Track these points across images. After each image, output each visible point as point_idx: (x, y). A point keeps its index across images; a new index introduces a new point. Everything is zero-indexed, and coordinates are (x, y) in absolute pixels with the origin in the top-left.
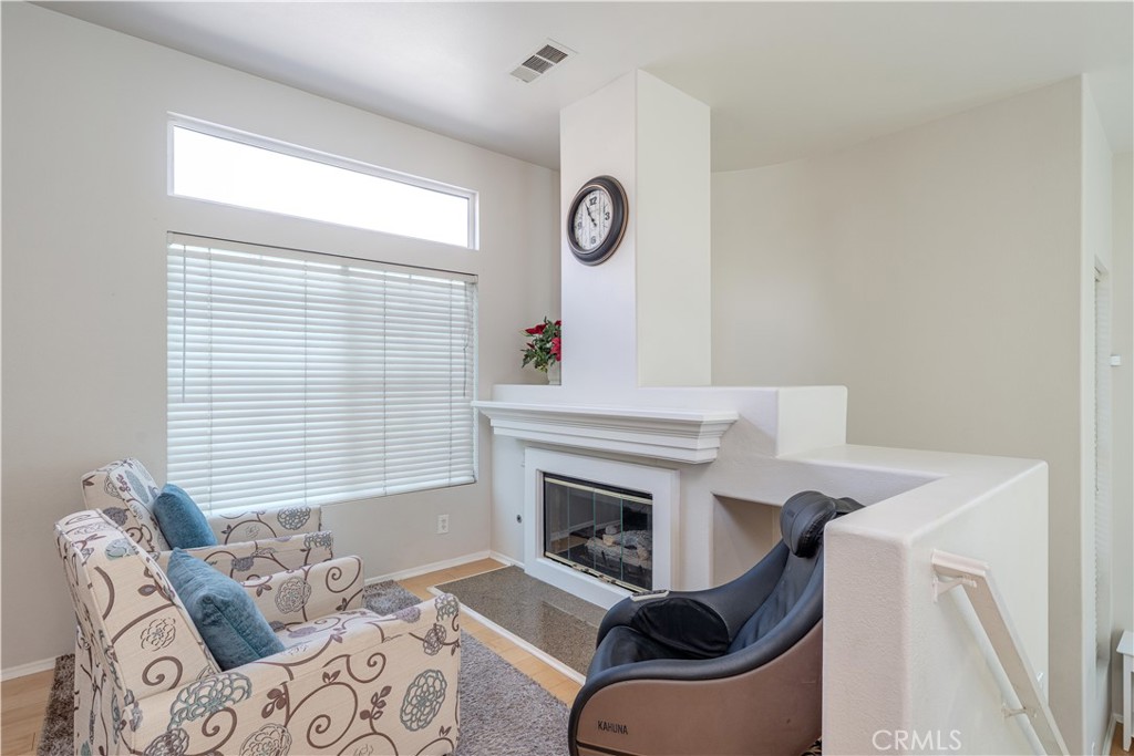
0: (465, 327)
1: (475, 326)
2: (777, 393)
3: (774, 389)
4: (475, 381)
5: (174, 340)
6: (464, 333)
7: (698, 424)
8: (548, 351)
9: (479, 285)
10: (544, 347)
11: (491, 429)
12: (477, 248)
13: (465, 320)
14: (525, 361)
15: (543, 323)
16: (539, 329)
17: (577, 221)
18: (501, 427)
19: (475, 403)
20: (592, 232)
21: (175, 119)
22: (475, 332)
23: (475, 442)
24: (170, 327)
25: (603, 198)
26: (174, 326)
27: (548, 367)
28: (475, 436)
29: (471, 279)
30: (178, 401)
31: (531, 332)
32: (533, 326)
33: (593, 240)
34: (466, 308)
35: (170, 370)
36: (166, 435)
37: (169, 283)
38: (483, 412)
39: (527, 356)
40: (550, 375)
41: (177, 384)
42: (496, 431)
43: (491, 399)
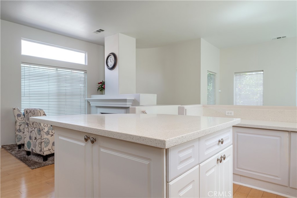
0: (84, 82)
1: (86, 82)
2: (140, 95)
3: (139, 94)
4: (86, 94)
5: (23, 84)
6: (84, 83)
7: (126, 100)
8: (103, 87)
9: (87, 73)
10: (102, 87)
11: (90, 104)
12: (87, 64)
13: (84, 81)
14: (98, 90)
15: (102, 82)
16: (101, 83)
17: (108, 61)
18: (92, 104)
19: (86, 99)
20: (111, 63)
21: (22, 39)
22: (86, 83)
23: (86, 108)
24: (22, 81)
25: (112, 57)
26: (23, 81)
27: (103, 91)
28: (86, 106)
29: (85, 72)
30: (23, 96)
31: (99, 83)
32: (100, 82)
33: (111, 65)
34: (84, 78)
35: (22, 90)
36: (21, 103)
37: (22, 73)
38: (88, 101)
39: (98, 89)
40: (103, 93)
41: (23, 93)
42: (91, 105)
43: (90, 98)
